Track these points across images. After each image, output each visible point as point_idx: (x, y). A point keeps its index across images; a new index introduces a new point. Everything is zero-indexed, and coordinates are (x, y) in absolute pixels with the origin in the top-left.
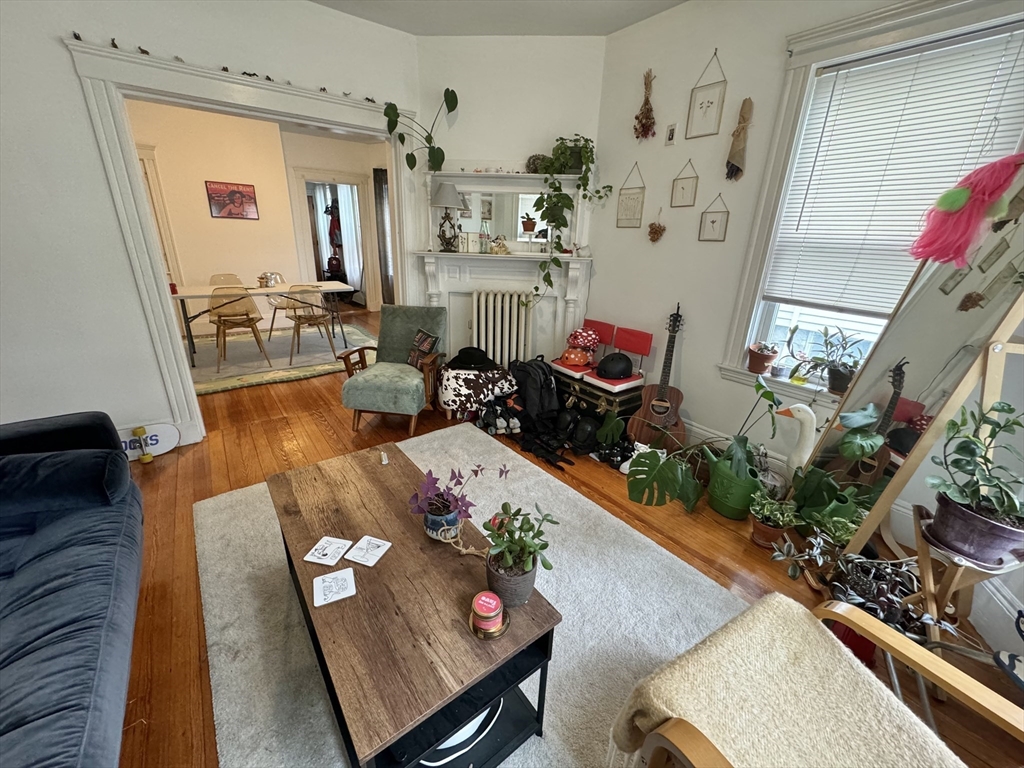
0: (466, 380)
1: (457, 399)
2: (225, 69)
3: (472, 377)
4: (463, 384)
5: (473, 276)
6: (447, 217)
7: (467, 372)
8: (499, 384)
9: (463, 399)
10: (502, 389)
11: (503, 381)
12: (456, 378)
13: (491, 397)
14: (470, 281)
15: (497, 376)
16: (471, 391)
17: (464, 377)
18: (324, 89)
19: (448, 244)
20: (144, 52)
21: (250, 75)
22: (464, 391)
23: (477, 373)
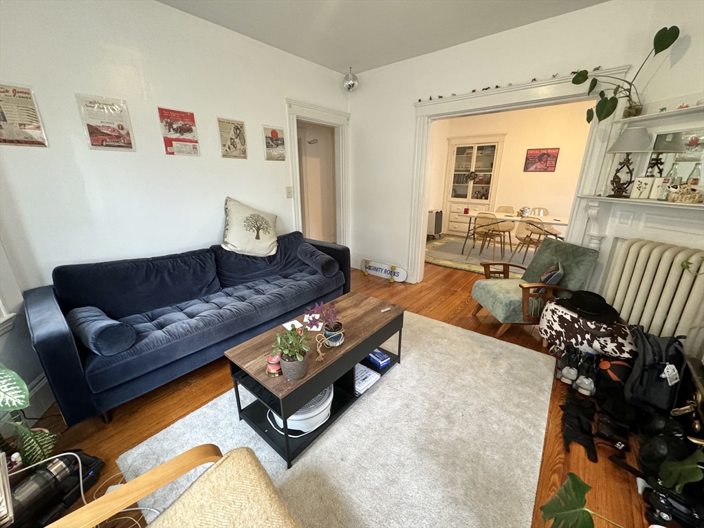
0: (561, 318)
1: (549, 331)
2: (474, 91)
3: (568, 317)
4: (557, 319)
5: (648, 224)
6: (626, 163)
7: (566, 311)
8: (602, 340)
9: (554, 333)
10: (603, 347)
11: (608, 340)
12: (553, 312)
13: (585, 348)
14: (640, 228)
15: (602, 330)
16: (563, 330)
17: (560, 314)
18: (535, 80)
19: (620, 189)
20: (441, 97)
21: (486, 89)
22: (557, 327)
23: (576, 316)
